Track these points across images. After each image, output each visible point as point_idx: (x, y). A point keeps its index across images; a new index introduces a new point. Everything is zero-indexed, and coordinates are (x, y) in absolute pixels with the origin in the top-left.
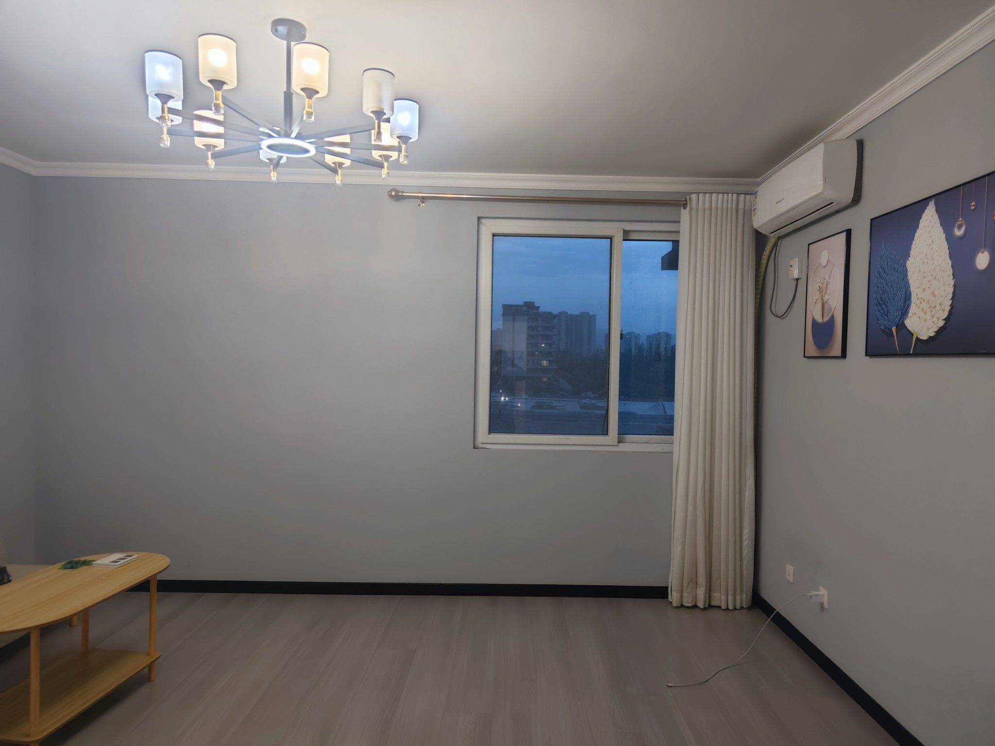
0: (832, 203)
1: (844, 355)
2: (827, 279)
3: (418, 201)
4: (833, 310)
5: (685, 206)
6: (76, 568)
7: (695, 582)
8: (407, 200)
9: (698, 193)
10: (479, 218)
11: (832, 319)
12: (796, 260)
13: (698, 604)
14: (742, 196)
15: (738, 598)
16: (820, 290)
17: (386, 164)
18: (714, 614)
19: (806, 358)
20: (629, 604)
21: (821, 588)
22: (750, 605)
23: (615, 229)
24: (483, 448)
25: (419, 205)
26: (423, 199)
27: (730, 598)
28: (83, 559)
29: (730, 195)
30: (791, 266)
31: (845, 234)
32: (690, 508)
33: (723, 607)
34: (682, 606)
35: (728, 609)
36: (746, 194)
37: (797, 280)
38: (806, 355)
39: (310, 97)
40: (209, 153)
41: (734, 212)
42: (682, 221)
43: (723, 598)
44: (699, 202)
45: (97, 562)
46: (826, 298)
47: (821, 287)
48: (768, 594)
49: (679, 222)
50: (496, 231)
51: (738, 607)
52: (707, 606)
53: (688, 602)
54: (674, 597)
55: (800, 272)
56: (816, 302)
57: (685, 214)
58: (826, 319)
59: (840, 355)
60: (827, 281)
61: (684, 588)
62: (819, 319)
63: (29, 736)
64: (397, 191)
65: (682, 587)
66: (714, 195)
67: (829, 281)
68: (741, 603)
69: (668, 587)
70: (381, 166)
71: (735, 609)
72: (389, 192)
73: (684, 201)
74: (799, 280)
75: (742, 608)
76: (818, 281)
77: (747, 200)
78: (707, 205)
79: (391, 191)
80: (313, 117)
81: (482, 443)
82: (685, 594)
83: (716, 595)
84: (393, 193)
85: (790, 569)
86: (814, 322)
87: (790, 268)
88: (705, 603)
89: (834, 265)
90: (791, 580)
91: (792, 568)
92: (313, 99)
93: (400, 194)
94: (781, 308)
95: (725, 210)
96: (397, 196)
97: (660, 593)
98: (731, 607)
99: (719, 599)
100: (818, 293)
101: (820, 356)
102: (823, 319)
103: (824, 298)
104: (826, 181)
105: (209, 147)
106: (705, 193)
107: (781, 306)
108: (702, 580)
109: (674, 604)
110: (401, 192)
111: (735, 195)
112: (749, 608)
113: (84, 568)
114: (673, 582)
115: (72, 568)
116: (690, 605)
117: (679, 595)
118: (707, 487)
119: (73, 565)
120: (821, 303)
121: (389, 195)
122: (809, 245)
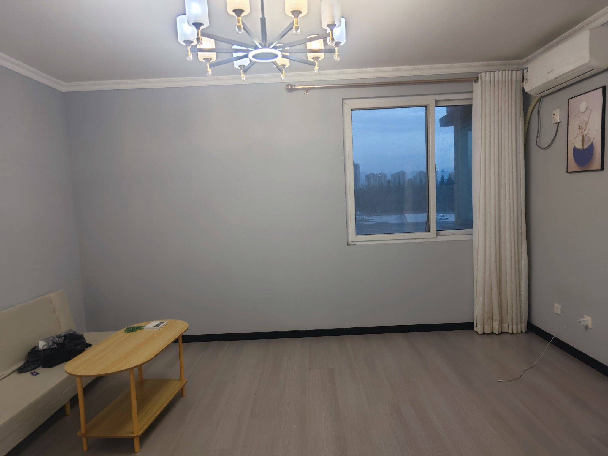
0: (594, 69)
1: (602, 168)
2: (586, 120)
3: (304, 91)
4: (592, 140)
5: (476, 80)
6: (135, 331)
7: (491, 318)
8: (297, 92)
9: (486, 72)
10: (343, 99)
11: (592, 147)
12: (558, 110)
13: (494, 332)
14: (515, 72)
15: (519, 326)
16: (580, 128)
17: (317, 63)
18: (505, 336)
19: (568, 173)
20: (450, 334)
21: (585, 316)
22: (526, 330)
23: (429, 100)
24: (352, 245)
25: (305, 94)
26: (307, 90)
27: (515, 327)
28: (135, 325)
29: (507, 71)
30: (554, 114)
31: (601, 89)
32: (487, 273)
33: (510, 332)
34: (484, 333)
35: (513, 333)
36: (517, 70)
37: (558, 123)
38: (568, 171)
39: (296, 17)
40: (208, 64)
41: (510, 82)
42: (474, 90)
43: (510, 327)
44: (487, 77)
45: (146, 327)
46: (585, 133)
47: (581, 126)
48: (538, 323)
49: (472, 92)
50: (354, 107)
51: (519, 332)
52: (500, 332)
53: (488, 331)
54: (478, 328)
55: (561, 118)
56: (576, 136)
57: (477, 87)
58: (586, 146)
59: (599, 168)
60: (586, 122)
61: (485, 322)
62: (579, 146)
63: (133, 433)
64: (292, 86)
65: (484, 322)
66: (496, 73)
67: (588, 121)
68: (521, 329)
69: (473, 323)
70: (313, 64)
71: (517, 333)
72: (287, 86)
73: (475, 78)
74: (560, 124)
75: (522, 332)
76: (578, 122)
77: (518, 74)
78: (492, 79)
79: (288, 86)
80: (299, 30)
81: (352, 242)
82: (486, 326)
83: (505, 325)
84: (290, 87)
85: (558, 308)
86: (575, 149)
87: (553, 116)
88: (499, 332)
89: (592, 111)
90: (559, 313)
91: (560, 306)
92: (298, 18)
93: (294, 87)
94: (545, 142)
95: (503, 82)
96: (291, 89)
97: (469, 326)
98: (515, 332)
99: (507, 328)
100: (579, 130)
101: (582, 170)
102: (583, 146)
103: (584, 133)
104: (591, 55)
105: (207, 60)
106: (491, 72)
107: (545, 140)
108: (496, 316)
109: (479, 333)
110: (294, 86)
111: (510, 72)
112: (526, 332)
113: (138, 331)
114: (477, 319)
115: (132, 331)
116: (489, 332)
117: (482, 327)
118: (498, 260)
119: (132, 330)
120: (581, 136)
121: (286, 88)
122: (569, 99)
